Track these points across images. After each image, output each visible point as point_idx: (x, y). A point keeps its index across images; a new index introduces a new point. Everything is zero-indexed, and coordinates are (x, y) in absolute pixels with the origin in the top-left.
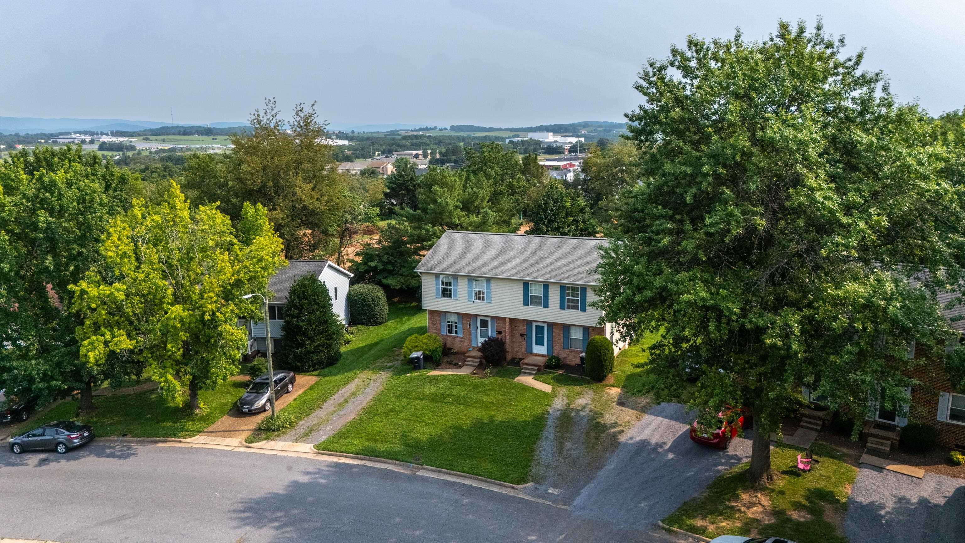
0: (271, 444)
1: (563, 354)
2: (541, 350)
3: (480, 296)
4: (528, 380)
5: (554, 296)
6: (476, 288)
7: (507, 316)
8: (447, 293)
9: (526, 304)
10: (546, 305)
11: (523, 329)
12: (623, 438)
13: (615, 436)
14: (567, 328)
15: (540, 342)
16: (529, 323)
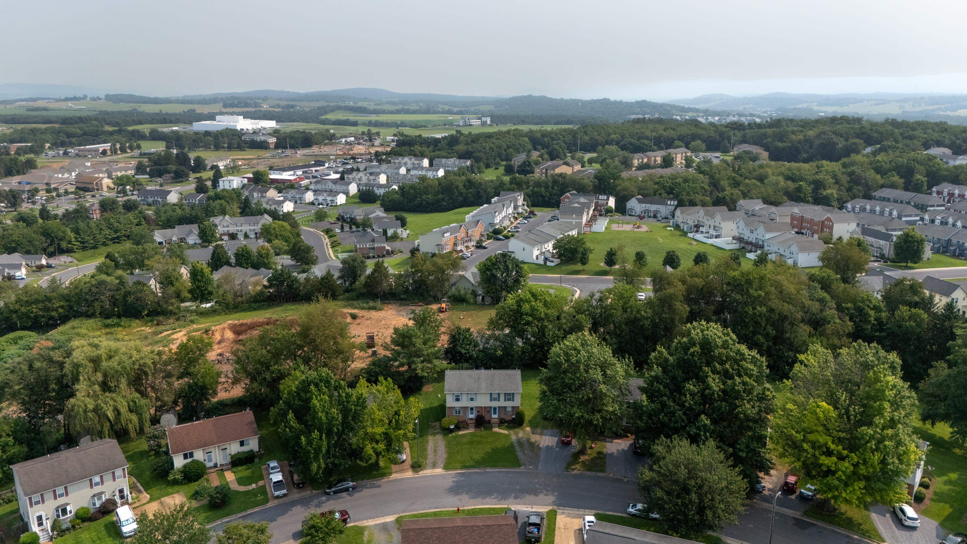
0: (425, 472)
1: (504, 417)
2: (495, 416)
3: (472, 399)
4: (496, 430)
5: (502, 397)
6: (470, 397)
7: (483, 406)
8: (457, 400)
9: (491, 401)
10: (499, 401)
11: (488, 410)
12: (541, 446)
13: (538, 446)
14: (505, 407)
15: (495, 413)
16: (491, 407)
